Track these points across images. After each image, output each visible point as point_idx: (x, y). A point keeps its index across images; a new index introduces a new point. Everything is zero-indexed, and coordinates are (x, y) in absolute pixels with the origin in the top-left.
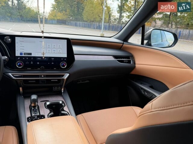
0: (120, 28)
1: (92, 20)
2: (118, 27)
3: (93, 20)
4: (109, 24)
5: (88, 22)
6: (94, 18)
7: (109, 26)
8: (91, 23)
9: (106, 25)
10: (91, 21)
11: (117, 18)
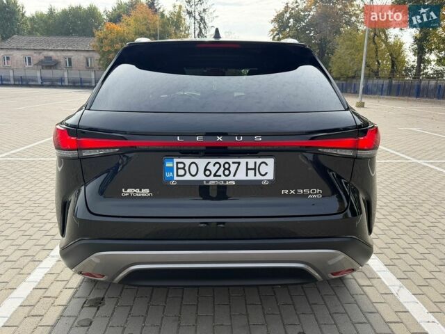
0: (416, 87)
1: (351, 74)
2: (411, 87)
3: (353, 75)
4: (391, 82)
5: (342, 79)
6: (356, 71)
7: (390, 86)
8: (349, 81)
9: (383, 85)
10: (348, 77)
11: (413, 67)
